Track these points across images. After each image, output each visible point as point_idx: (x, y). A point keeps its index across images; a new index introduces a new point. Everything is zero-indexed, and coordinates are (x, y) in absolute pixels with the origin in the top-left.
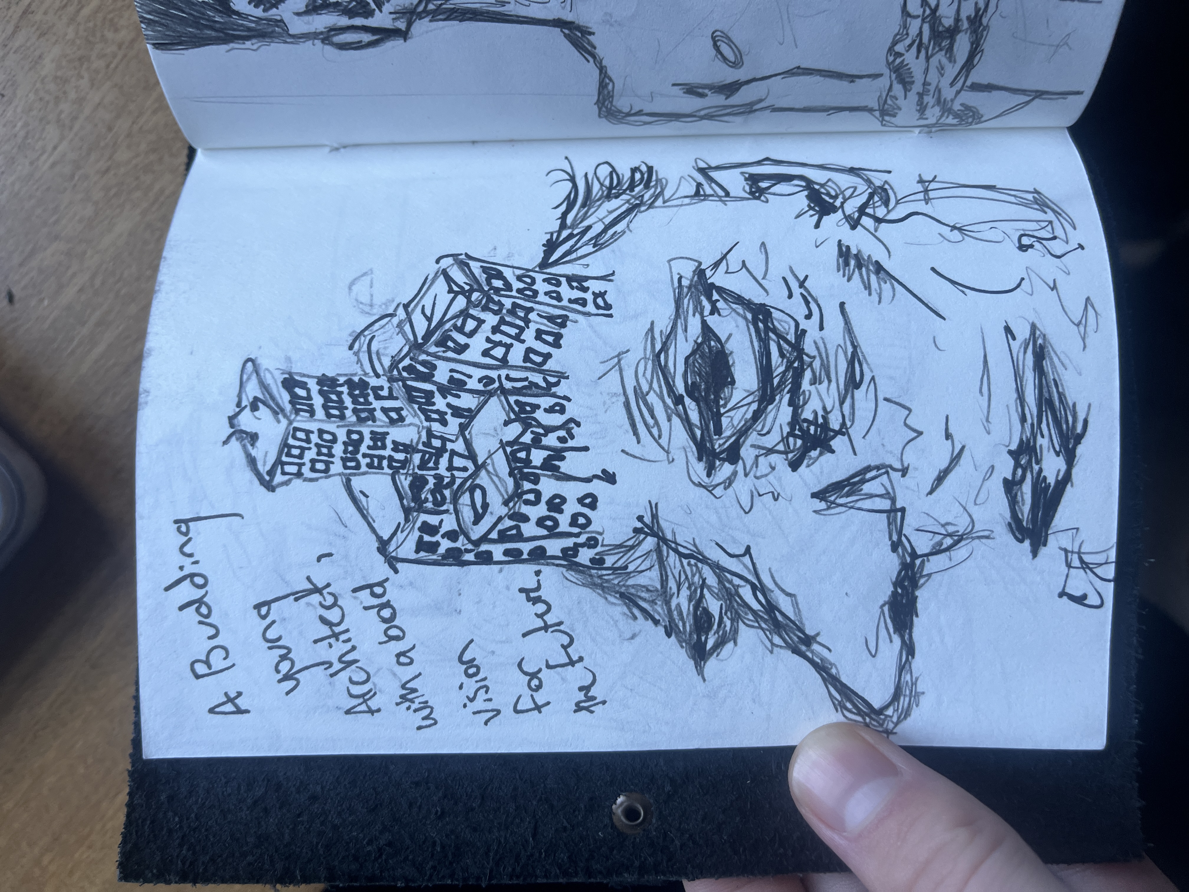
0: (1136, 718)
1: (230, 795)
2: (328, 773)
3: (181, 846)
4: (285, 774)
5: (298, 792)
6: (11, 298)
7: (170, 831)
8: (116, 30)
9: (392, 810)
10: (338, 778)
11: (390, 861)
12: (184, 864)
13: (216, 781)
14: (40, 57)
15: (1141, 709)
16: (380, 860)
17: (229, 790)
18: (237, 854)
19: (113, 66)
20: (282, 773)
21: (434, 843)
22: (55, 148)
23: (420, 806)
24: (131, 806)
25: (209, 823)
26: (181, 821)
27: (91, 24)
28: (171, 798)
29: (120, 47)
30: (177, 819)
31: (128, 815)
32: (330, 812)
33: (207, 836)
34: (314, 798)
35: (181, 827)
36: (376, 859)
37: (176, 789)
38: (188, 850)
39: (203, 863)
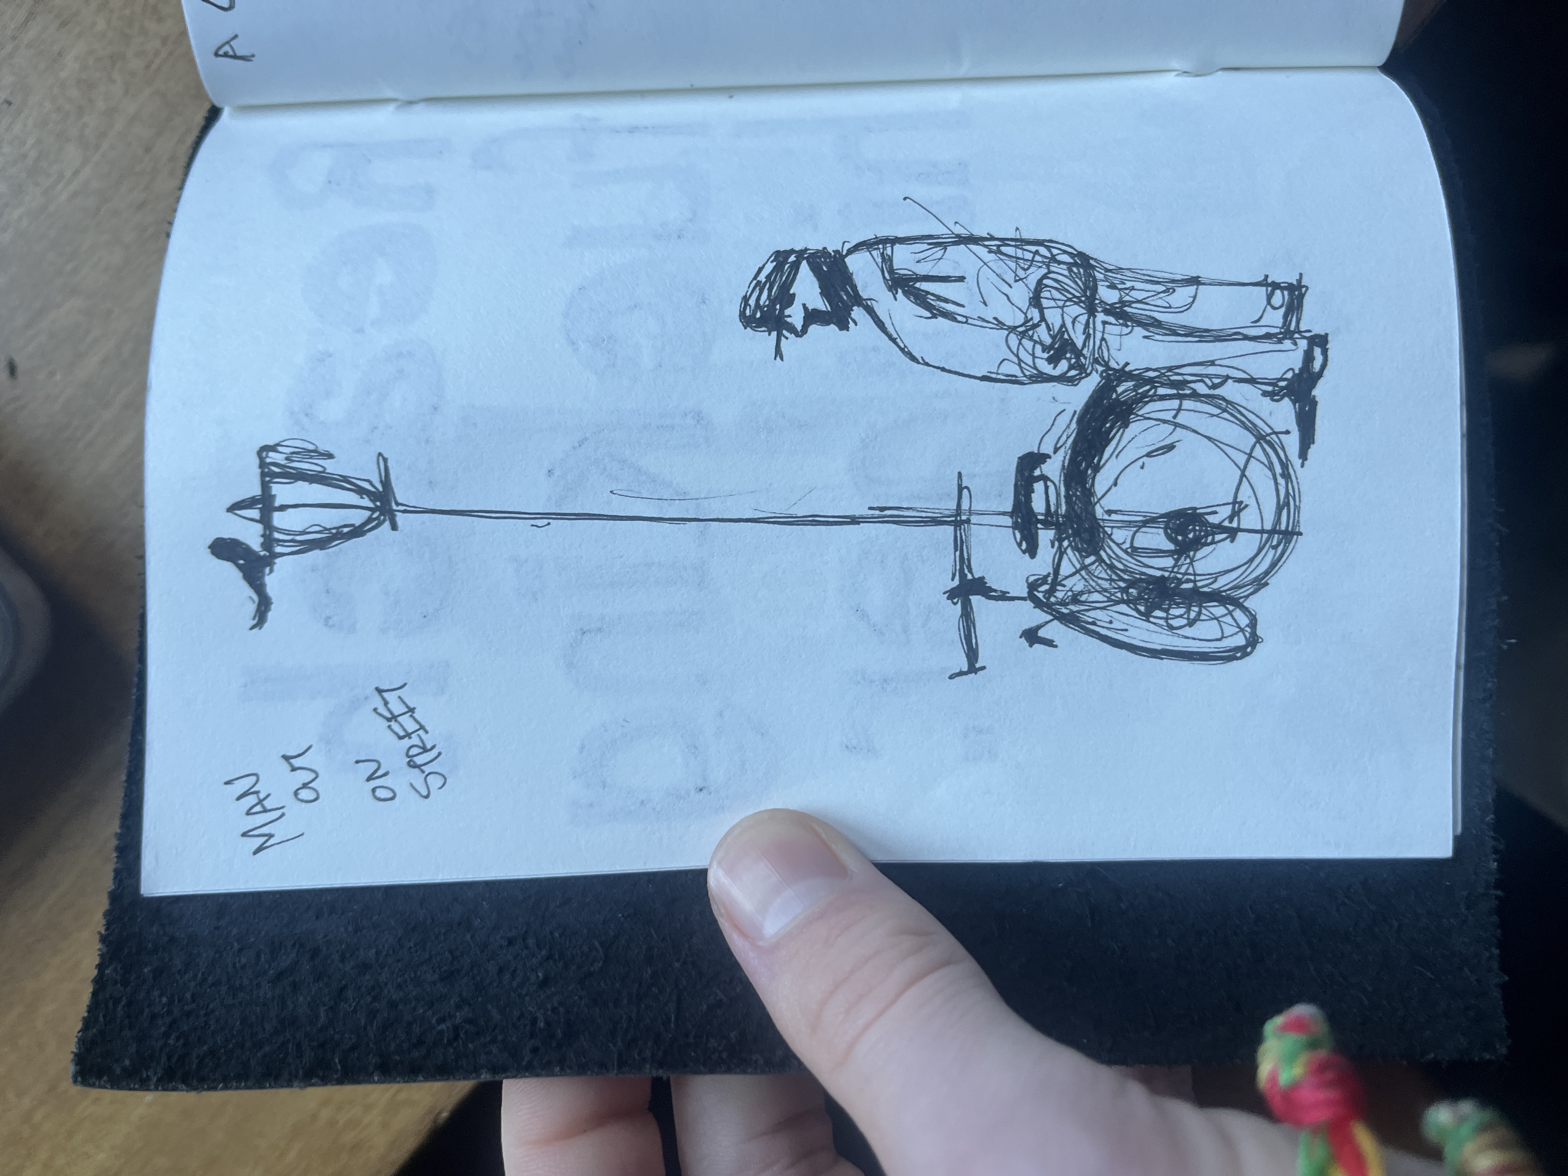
0: (1495, 860)
1: (243, 967)
2: (386, 933)
3: (166, 1035)
4: (326, 936)
5: (343, 959)
6: (12, 369)
7: (153, 1017)
8: (160, 20)
9: (473, 978)
10: (400, 939)
11: (470, 1045)
12: (169, 1058)
13: (225, 949)
14: (60, 54)
15: (1502, 847)
16: (455, 1045)
17: (244, 961)
18: (248, 1044)
19: (154, 67)
20: (321, 936)
21: (534, 1021)
22: (76, 173)
23: (515, 971)
24: (100, 983)
25: (211, 1006)
26: (170, 1003)
27: (127, 12)
28: (158, 973)
29: (164, 41)
30: (164, 1000)
31: (94, 994)
32: (386, 984)
33: (206, 1023)
34: (365, 967)
35: (169, 1012)
36: (450, 1043)
37: (166, 960)
38: (178, 1039)
39: (198, 1056)
